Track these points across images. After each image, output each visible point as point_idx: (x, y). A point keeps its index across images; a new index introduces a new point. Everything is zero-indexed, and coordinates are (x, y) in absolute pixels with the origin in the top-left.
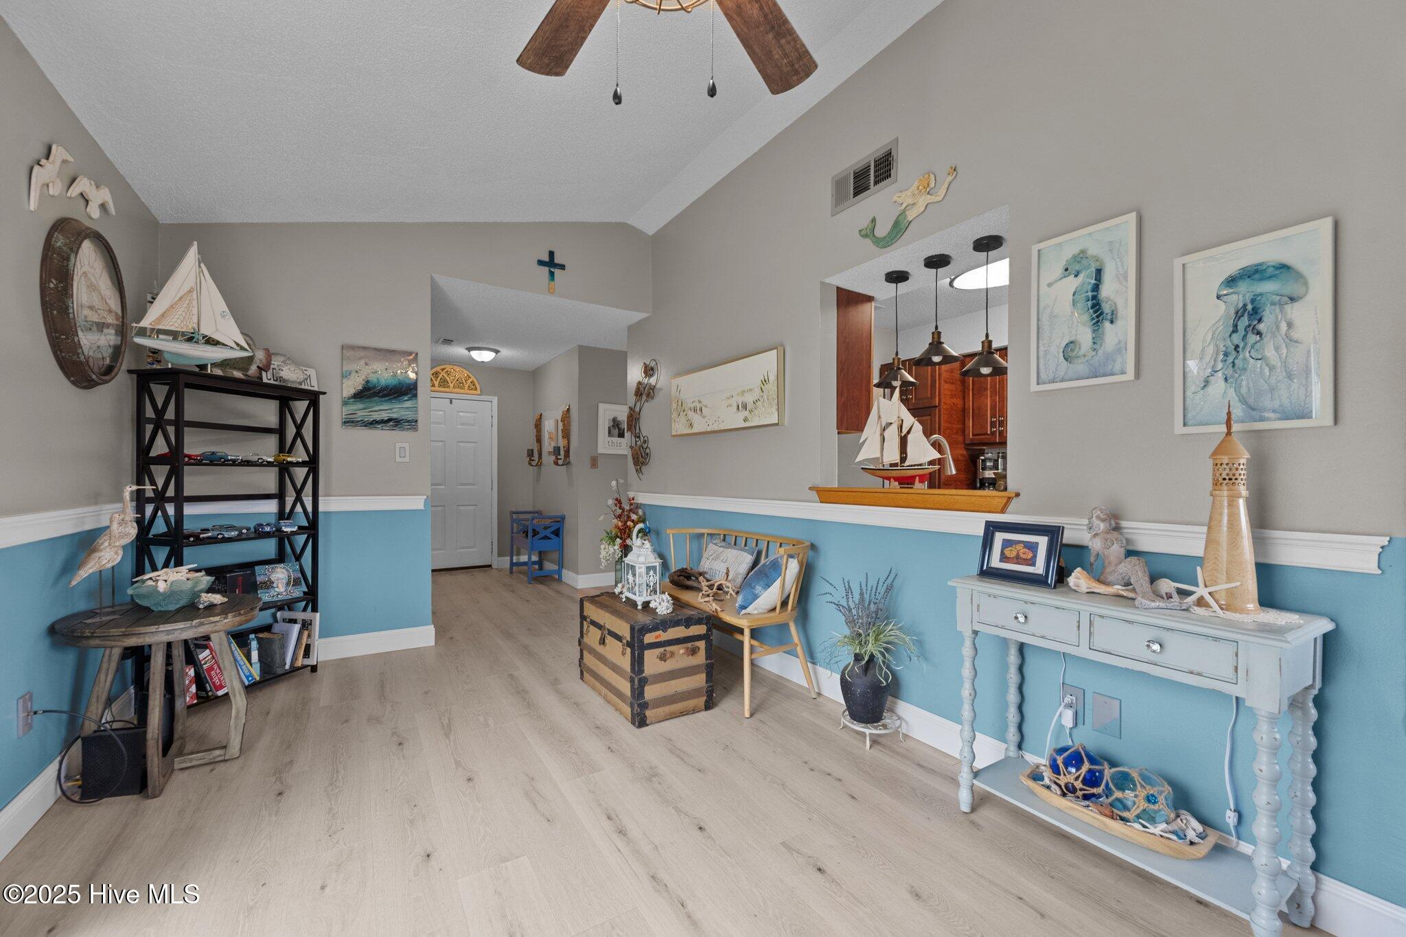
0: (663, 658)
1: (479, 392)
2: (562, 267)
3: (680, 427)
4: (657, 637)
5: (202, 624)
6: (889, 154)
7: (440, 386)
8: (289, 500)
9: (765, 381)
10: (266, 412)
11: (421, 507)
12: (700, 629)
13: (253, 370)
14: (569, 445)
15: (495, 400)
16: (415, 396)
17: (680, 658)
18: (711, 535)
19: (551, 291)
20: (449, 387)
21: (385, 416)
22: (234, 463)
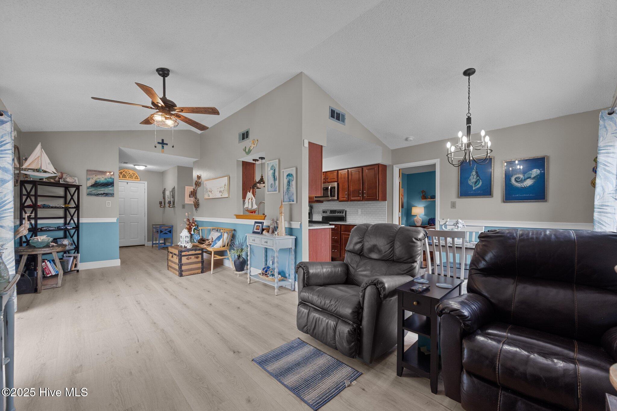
0: (187, 259)
1: (139, 180)
2: (167, 144)
3: (206, 197)
4: (186, 253)
5: (53, 249)
6: (248, 131)
7: (122, 177)
8: (68, 219)
9: (225, 185)
10: (60, 191)
11: (115, 221)
12: (200, 252)
13: (57, 179)
14: (174, 200)
15: (146, 183)
16: (113, 186)
17: (193, 259)
18: (213, 229)
19: (163, 152)
20: (126, 178)
21: (102, 192)
22: (52, 207)
